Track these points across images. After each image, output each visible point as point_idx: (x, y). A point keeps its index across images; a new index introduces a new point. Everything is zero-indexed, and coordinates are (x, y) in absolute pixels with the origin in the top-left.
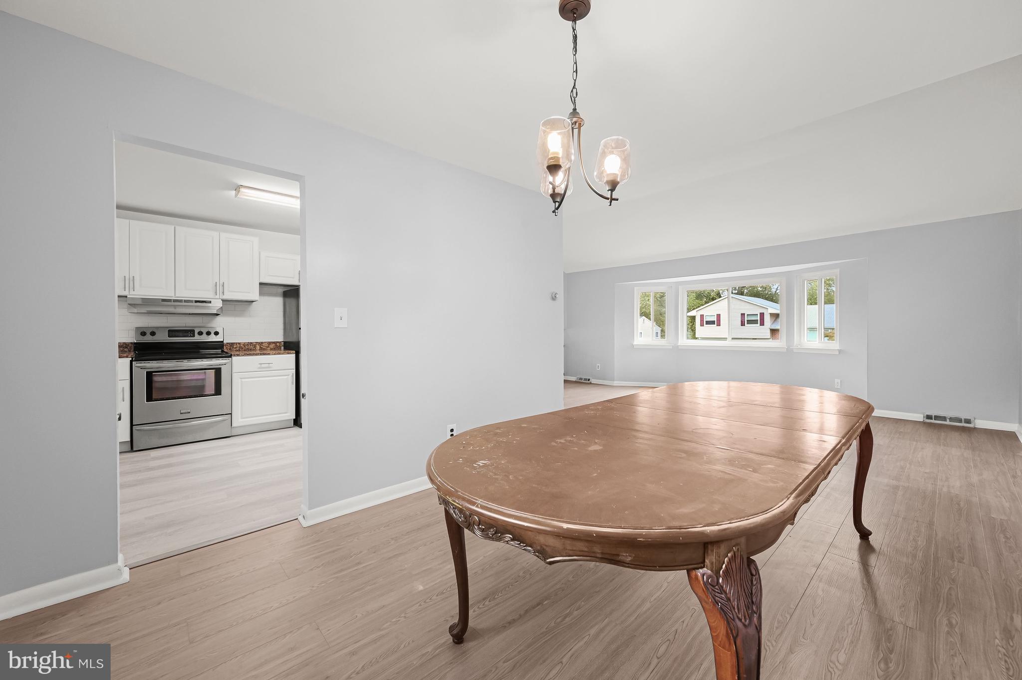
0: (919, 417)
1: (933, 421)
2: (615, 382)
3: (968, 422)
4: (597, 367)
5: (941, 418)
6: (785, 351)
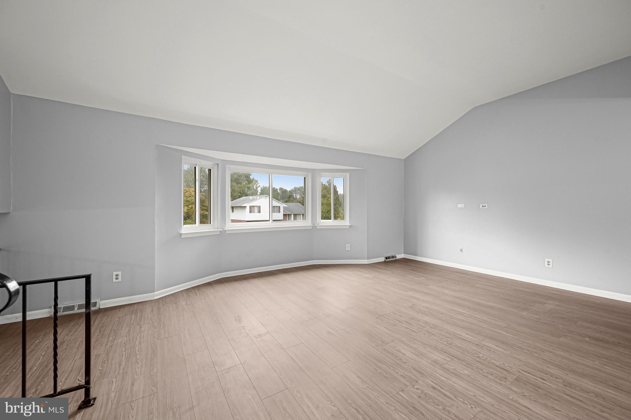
0: (383, 259)
1: (388, 260)
2: (156, 293)
3: (396, 257)
4: (114, 277)
5: (389, 258)
6: (311, 228)
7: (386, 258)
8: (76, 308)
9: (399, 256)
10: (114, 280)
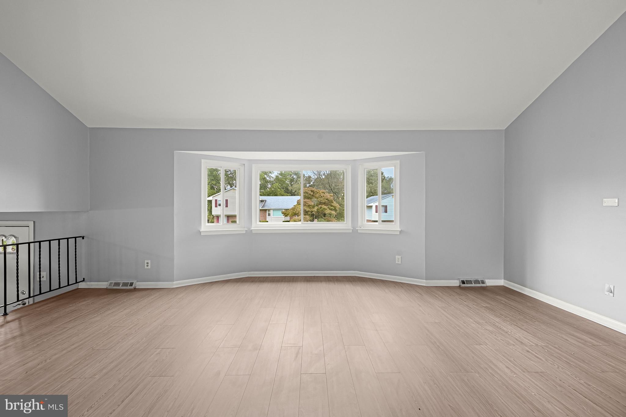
0: (456, 283)
1: (466, 285)
2: (174, 282)
3: (483, 282)
4: (146, 265)
5: (469, 282)
6: (351, 231)
7: (463, 282)
8: (121, 285)
9: (489, 283)
10: (146, 267)
